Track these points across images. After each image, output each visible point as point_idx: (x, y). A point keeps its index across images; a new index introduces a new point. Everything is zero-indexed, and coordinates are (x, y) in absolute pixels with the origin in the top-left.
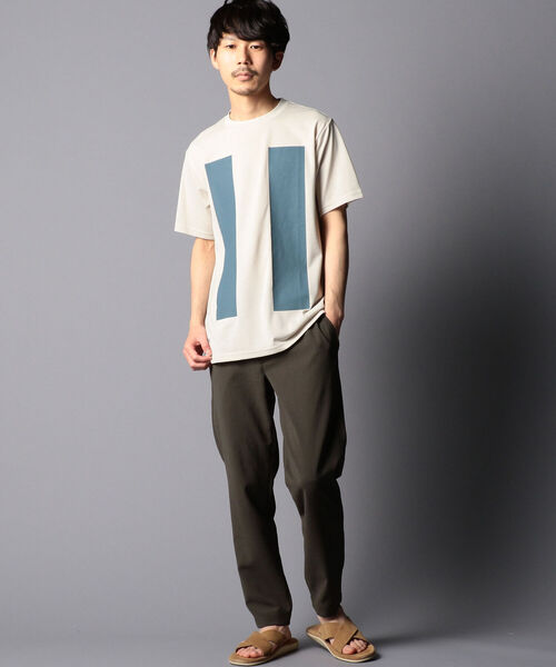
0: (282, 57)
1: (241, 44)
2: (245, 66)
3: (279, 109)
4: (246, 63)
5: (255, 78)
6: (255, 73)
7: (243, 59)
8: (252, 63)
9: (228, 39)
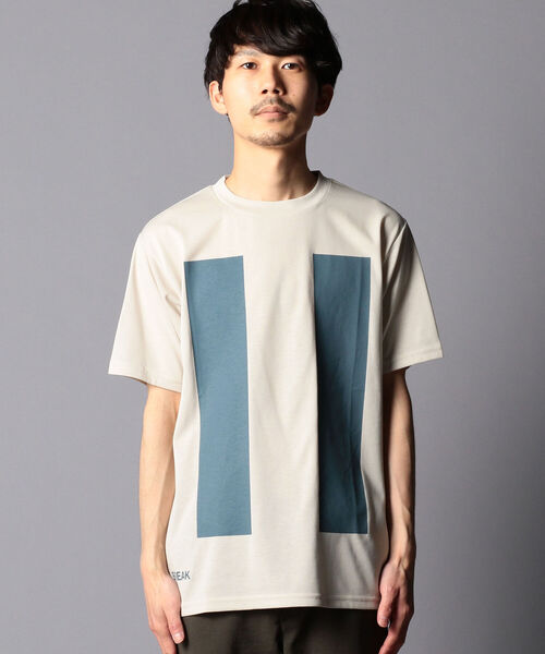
0: (331, 95)
1: (266, 62)
2: (273, 96)
3: (318, 195)
4: (276, 91)
5: (292, 116)
6: (291, 108)
7: (270, 84)
8: (285, 92)
9: (243, 54)
